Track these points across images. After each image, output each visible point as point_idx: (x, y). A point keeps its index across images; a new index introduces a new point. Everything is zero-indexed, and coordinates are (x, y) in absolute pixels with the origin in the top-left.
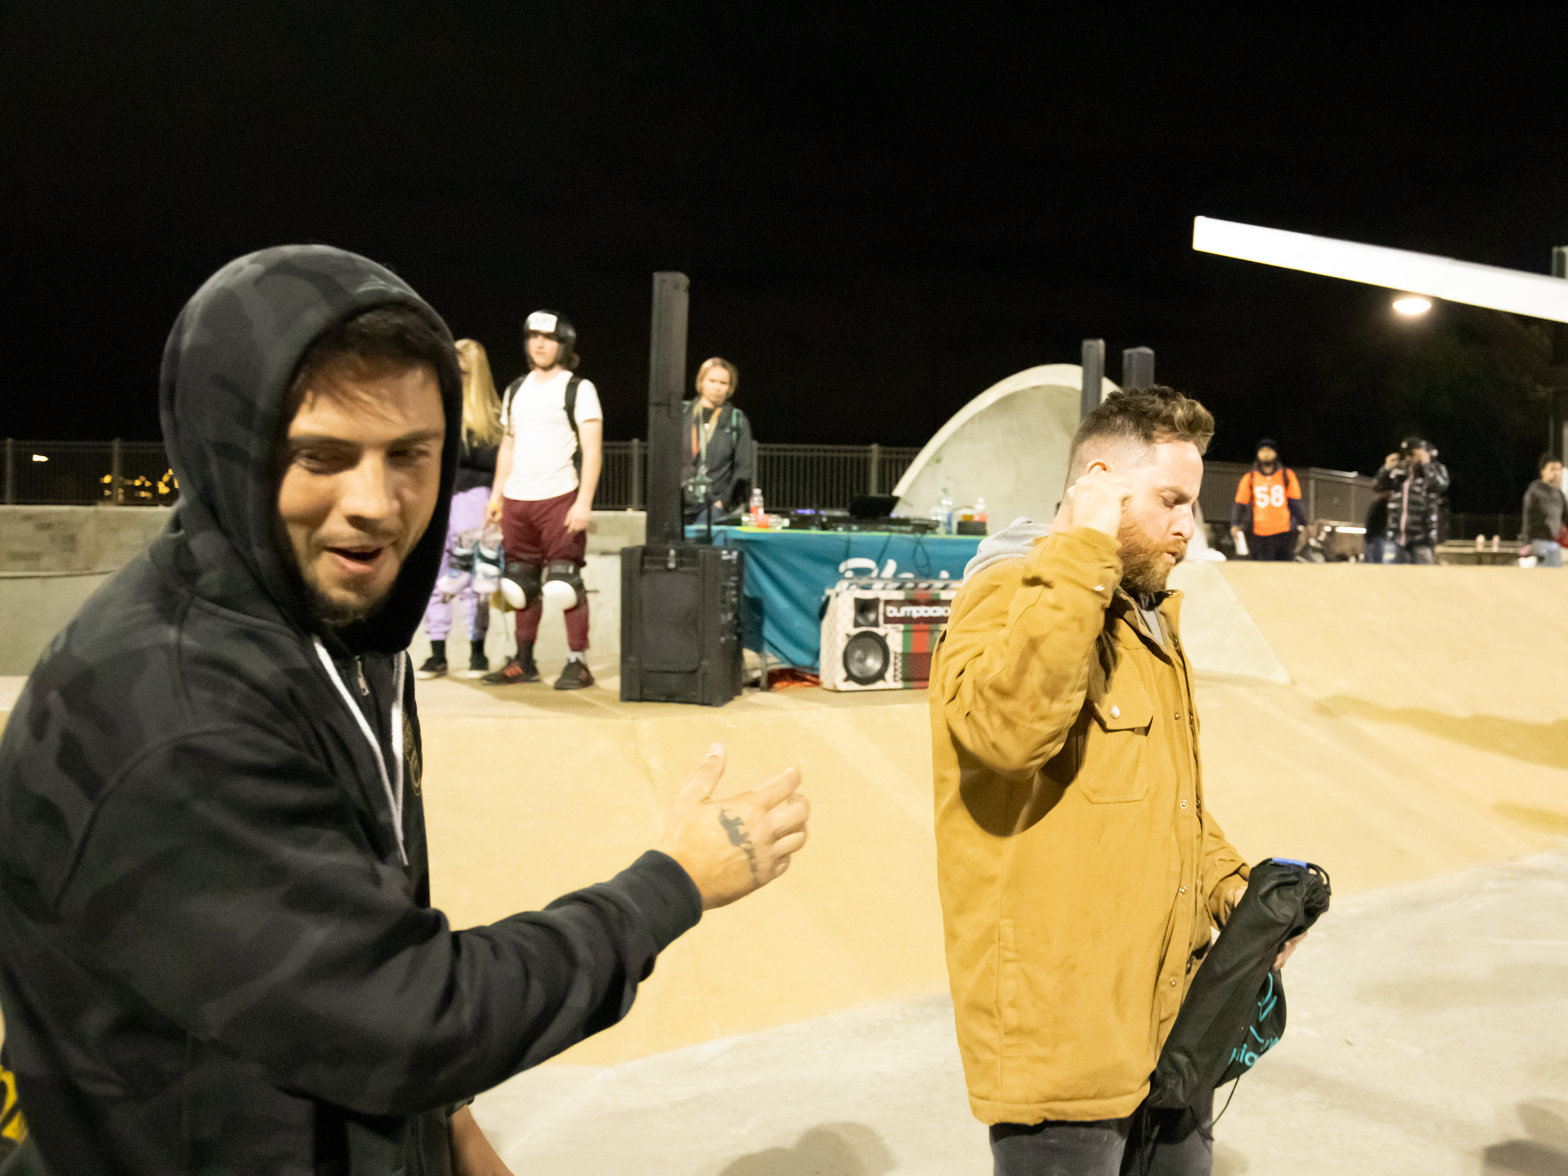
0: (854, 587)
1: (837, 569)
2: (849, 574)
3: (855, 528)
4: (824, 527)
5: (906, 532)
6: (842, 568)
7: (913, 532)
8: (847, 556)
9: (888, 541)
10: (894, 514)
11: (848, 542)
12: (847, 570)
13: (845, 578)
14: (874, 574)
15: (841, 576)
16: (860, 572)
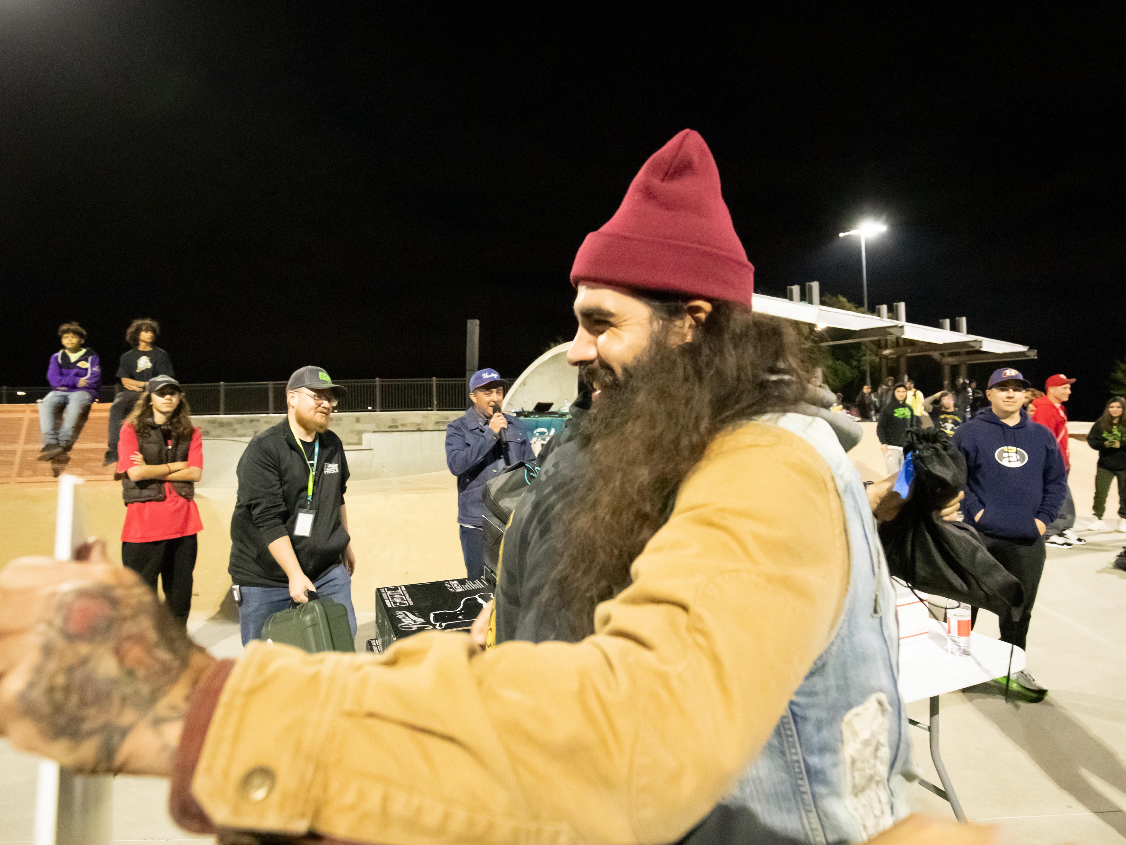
0: (540, 439)
1: (533, 432)
2: (537, 434)
3: (537, 416)
4: (526, 416)
5: (556, 417)
6: (535, 432)
7: (559, 417)
8: (537, 427)
9: (551, 421)
10: (550, 410)
11: (537, 422)
12: (537, 433)
13: (536, 436)
14: (547, 434)
15: (534, 435)
16: (542, 433)
